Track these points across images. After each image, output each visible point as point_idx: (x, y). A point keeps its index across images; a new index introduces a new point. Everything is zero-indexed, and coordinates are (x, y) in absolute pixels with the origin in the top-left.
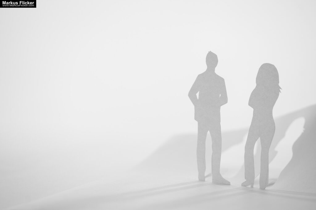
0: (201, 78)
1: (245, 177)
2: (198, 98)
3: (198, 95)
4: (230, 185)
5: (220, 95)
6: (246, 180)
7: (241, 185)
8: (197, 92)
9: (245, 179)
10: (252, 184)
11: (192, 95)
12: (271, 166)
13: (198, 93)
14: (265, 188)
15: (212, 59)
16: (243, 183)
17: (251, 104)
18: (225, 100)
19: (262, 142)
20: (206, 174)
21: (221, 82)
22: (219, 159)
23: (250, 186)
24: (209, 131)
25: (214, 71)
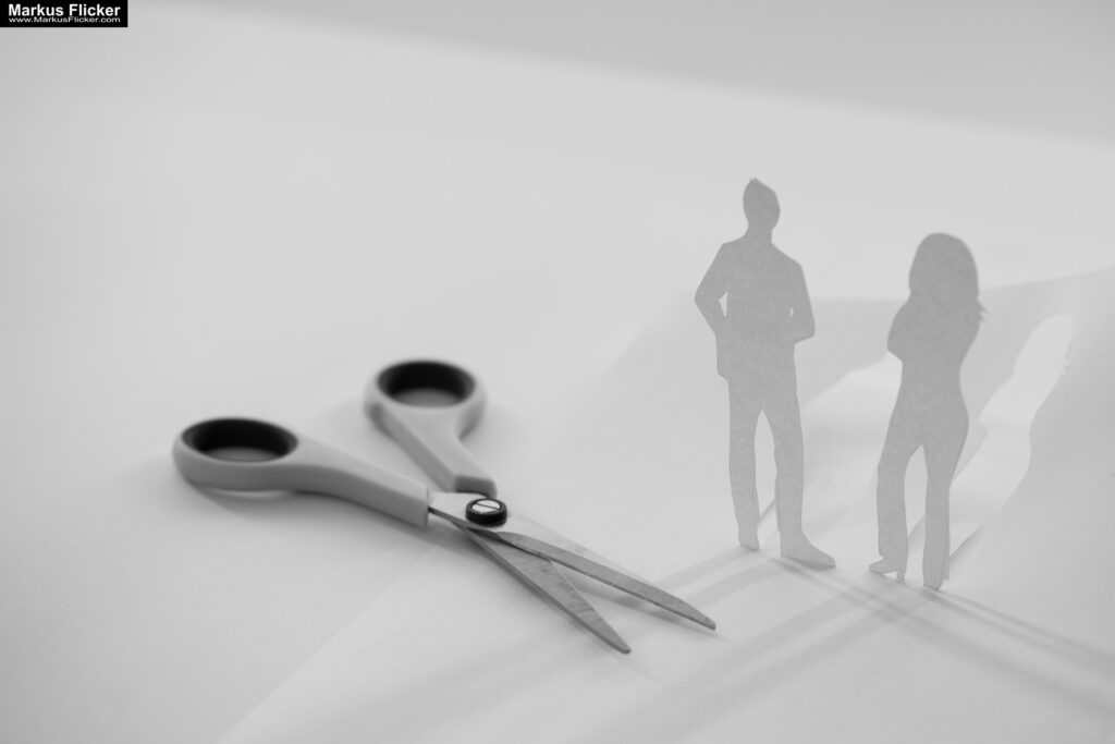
0: (729, 253)
1: (880, 550)
2: (725, 314)
3: (723, 301)
4: (833, 567)
5: (792, 312)
6: (882, 558)
7: (867, 569)
8: (721, 296)
9: (881, 554)
10: (902, 571)
13: (725, 297)
14: (940, 585)
15: (761, 203)
16: (875, 564)
17: (894, 344)
18: (806, 327)
19: (930, 459)
21: (789, 274)
22: (799, 494)
23: (893, 575)
24: (762, 413)
25: (769, 238)
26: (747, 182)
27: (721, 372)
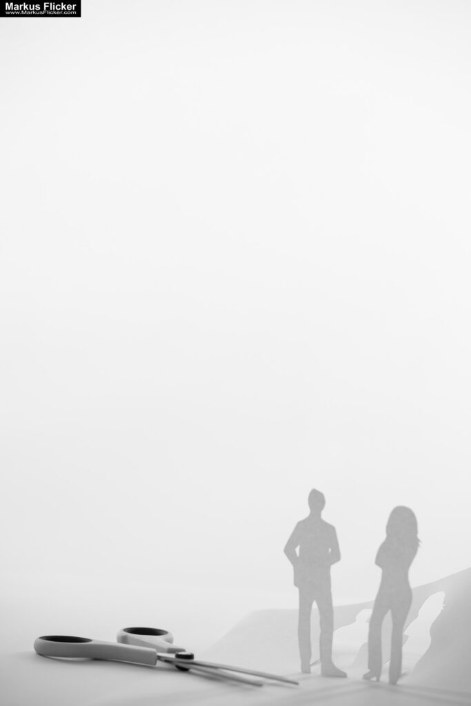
0: (302, 526)
1: (369, 666)
2: (298, 555)
3: (297, 550)
4: (346, 677)
5: (330, 550)
6: (369, 671)
7: (362, 677)
8: (296, 547)
9: (369, 668)
10: (379, 676)
11: (289, 550)
12: (406, 649)
13: (298, 547)
14: (397, 681)
15: (317, 500)
16: (366, 674)
17: (379, 561)
18: (336, 556)
19: (394, 617)
20: (312, 662)
21: (330, 531)
22: (330, 641)
23: (374, 679)
24: (315, 601)
25: (320, 515)
26: (310, 490)
27: (296, 584)
